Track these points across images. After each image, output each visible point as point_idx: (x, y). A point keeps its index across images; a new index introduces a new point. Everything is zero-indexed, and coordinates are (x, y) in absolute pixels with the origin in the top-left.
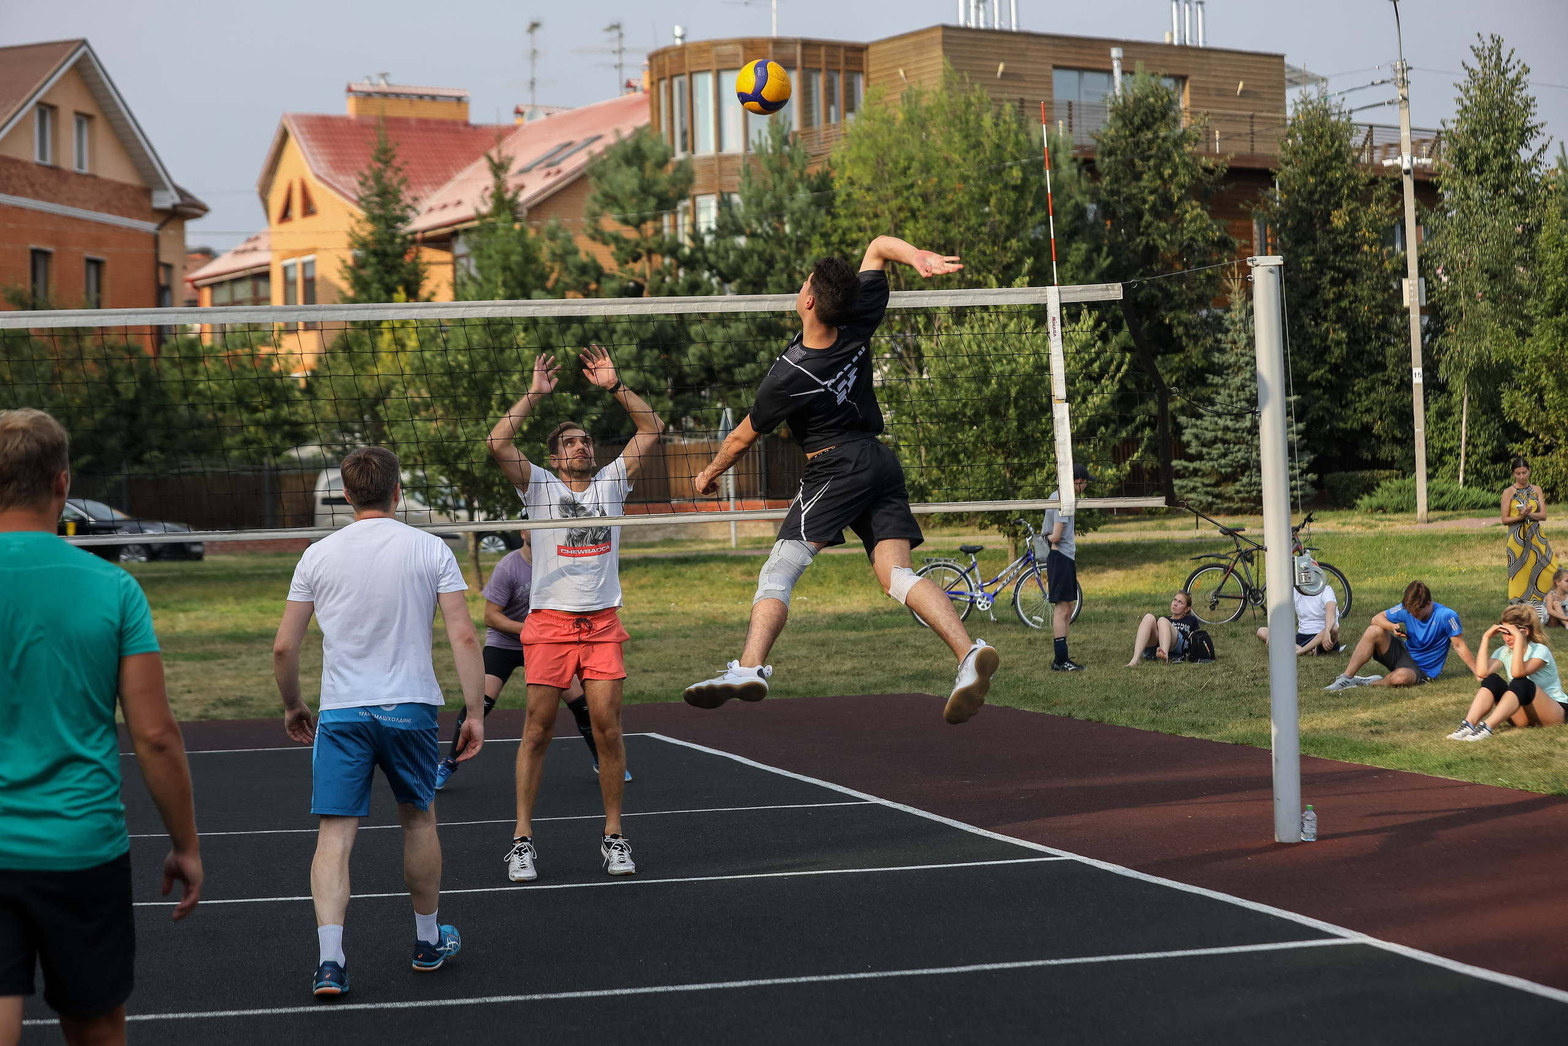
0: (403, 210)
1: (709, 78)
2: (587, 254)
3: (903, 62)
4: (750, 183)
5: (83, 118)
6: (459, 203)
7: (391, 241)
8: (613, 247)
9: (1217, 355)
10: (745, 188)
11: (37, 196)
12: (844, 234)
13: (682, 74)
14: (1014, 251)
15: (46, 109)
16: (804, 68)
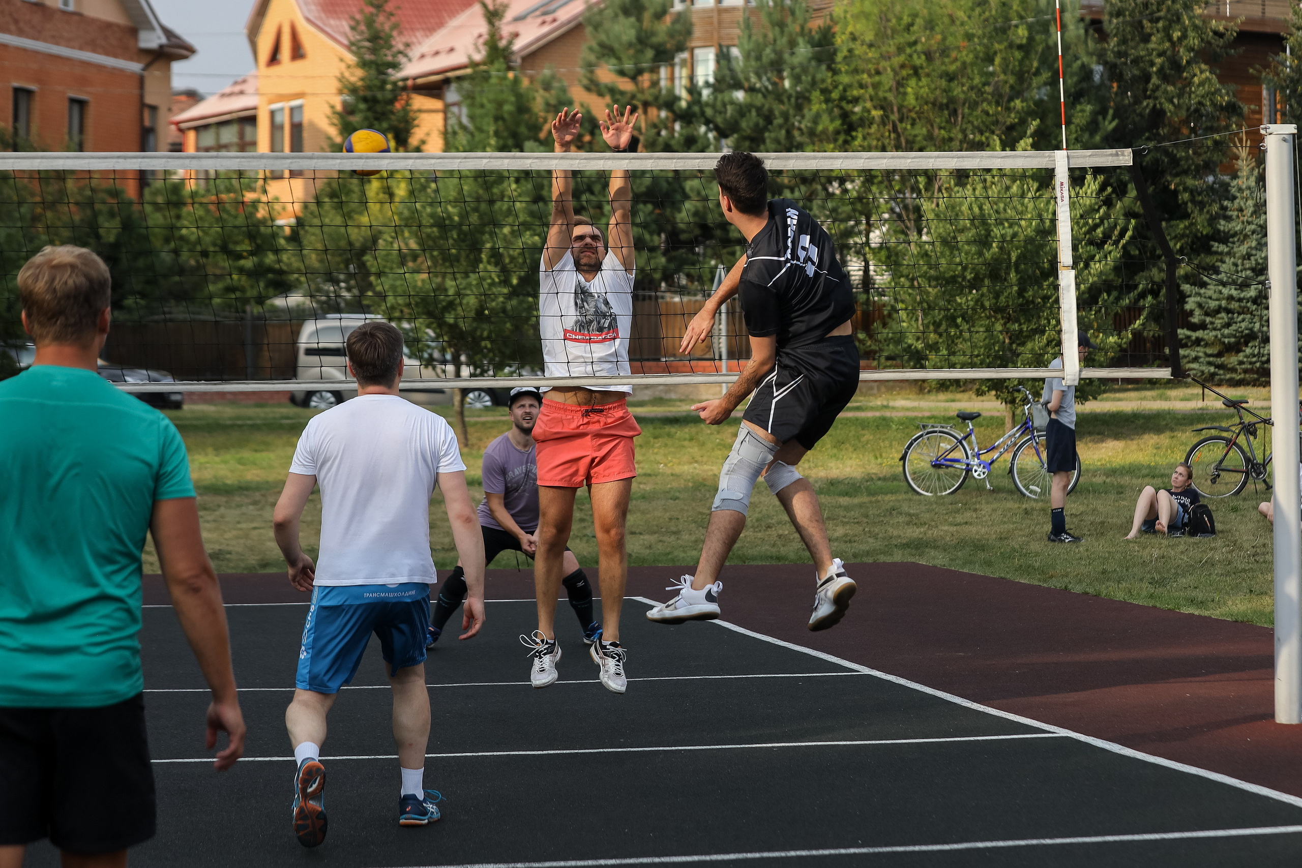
0: (394, 56)
2: (582, 105)
4: (750, 37)
6: (452, 50)
7: (382, 88)
8: (608, 99)
9: (1222, 222)
10: (745, 41)
12: (845, 90)
14: (1018, 112)
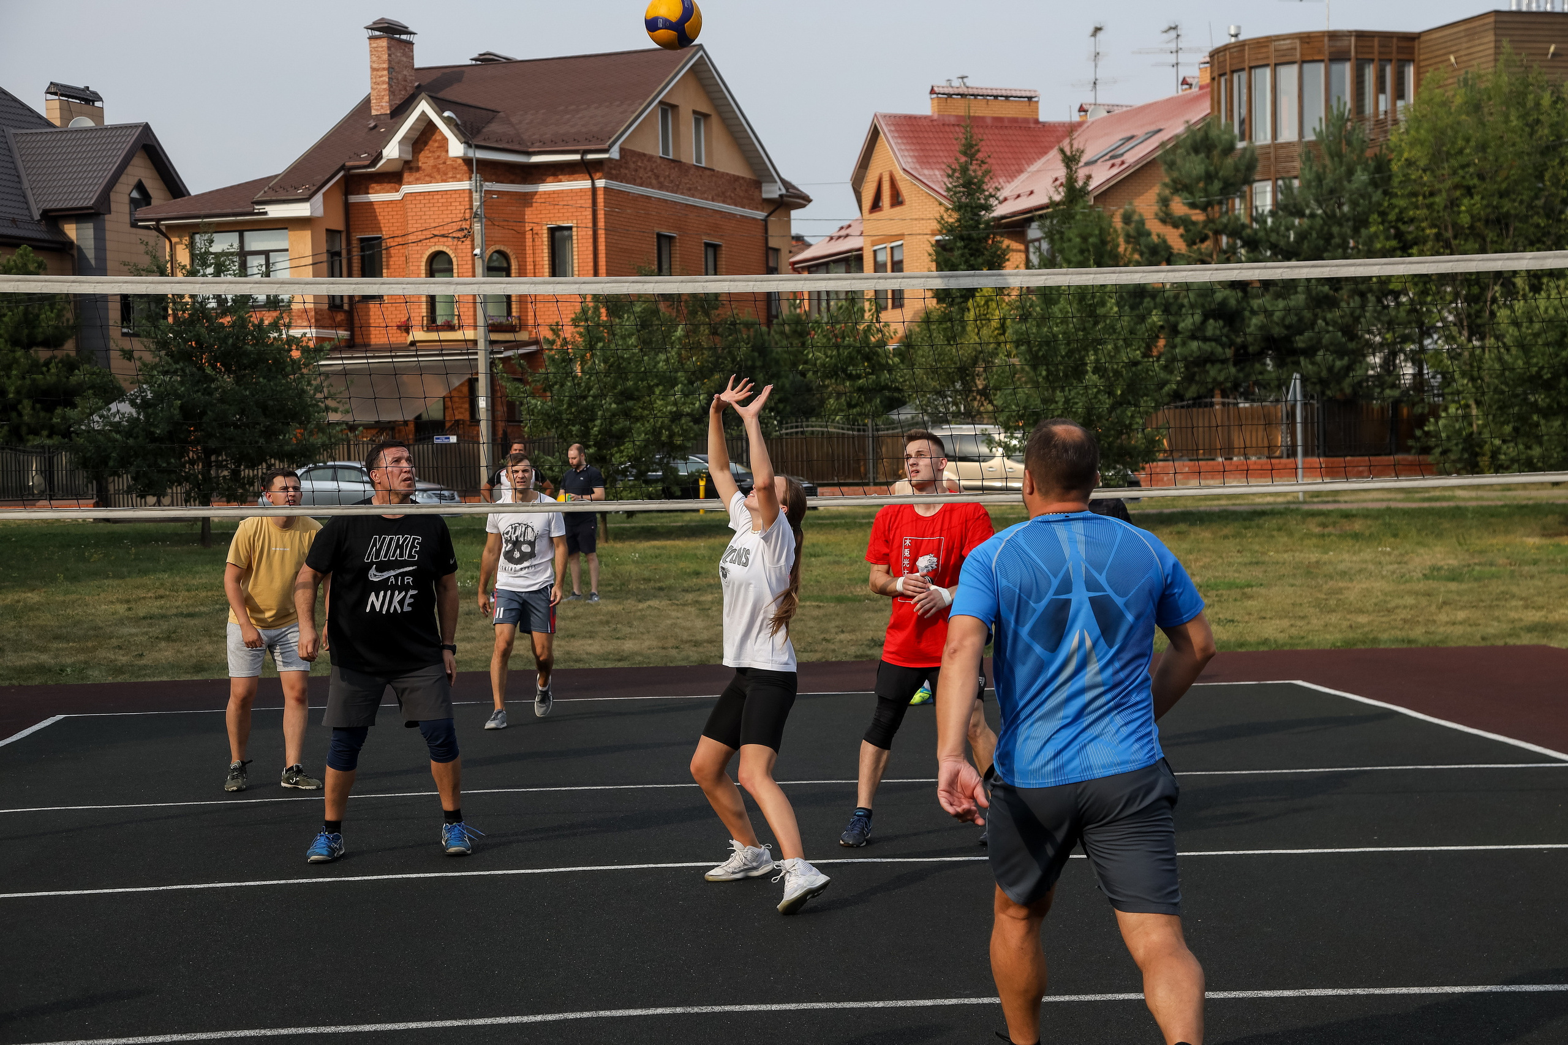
0: (986, 199)
1: (1268, 72)
2: (1159, 236)
3: (1454, 49)
4: (1311, 168)
5: (700, 117)
6: (1032, 193)
7: (975, 227)
8: (1181, 230)
10: (1307, 172)
11: (661, 187)
12: (1401, 212)
13: (1243, 69)
15: (668, 108)
16: (1357, 59)
